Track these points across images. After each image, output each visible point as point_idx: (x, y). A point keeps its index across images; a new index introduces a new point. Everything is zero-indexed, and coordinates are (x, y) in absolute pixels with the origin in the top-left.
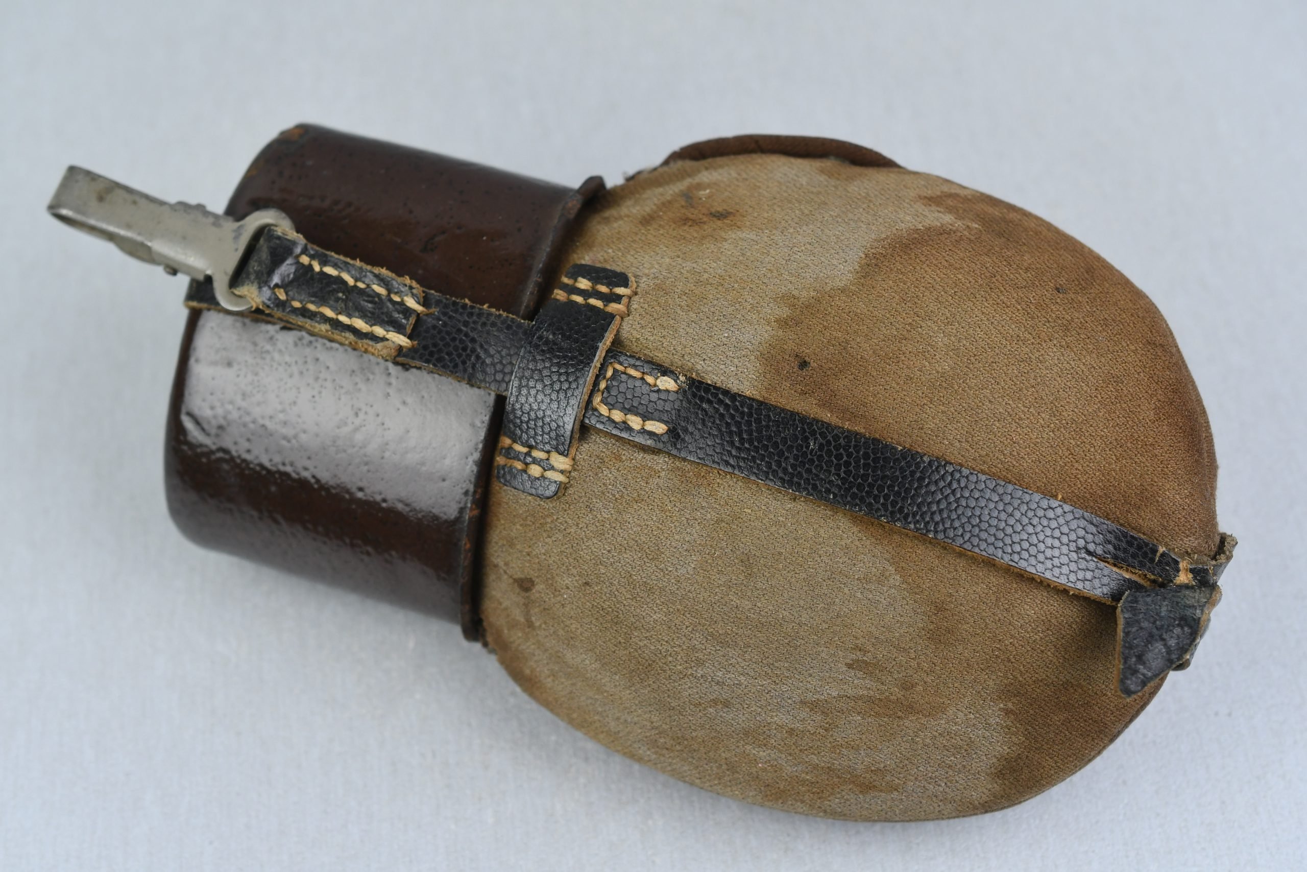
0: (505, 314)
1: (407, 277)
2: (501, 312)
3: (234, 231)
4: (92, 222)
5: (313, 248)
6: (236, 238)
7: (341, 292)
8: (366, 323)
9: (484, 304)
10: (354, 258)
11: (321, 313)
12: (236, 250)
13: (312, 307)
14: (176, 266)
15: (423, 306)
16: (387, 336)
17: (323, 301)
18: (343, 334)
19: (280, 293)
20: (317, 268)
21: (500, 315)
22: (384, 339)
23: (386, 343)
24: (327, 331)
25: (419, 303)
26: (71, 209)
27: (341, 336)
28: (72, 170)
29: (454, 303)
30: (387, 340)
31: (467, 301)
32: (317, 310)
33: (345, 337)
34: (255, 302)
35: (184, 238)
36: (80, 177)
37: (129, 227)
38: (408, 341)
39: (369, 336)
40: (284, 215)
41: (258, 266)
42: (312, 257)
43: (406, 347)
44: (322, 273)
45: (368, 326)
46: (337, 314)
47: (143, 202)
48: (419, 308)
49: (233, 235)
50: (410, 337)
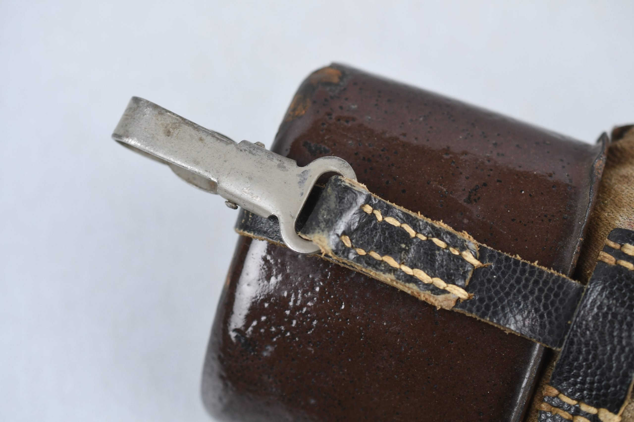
0: (556, 274)
1: (466, 232)
2: (552, 271)
3: (299, 175)
4: (160, 154)
5: (376, 199)
6: (301, 183)
7: (404, 243)
8: (428, 274)
9: (534, 262)
10: (416, 211)
11: (386, 262)
12: (302, 194)
13: (375, 255)
14: (236, 200)
15: (478, 259)
16: (448, 289)
17: (387, 252)
18: (407, 284)
19: (346, 241)
20: (380, 218)
21: (552, 274)
22: (444, 291)
23: (447, 295)
24: (392, 280)
25: (476, 258)
26: (139, 140)
27: (406, 286)
28: (136, 100)
29: (507, 259)
30: (449, 293)
31: (518, 257)
32: (381, 259)
33: (408, 288)
34: (325, 249)
35: (250, 178)
36: (148, 111)
37: (196, 163)
38: (466, 293)
39: (431, 287)
40: (347, 164)
41: (327, 215)
42: (374, 207)
43: (463, 299)
44: (384, 223)
45: (429, 277)
46: (400, 264)
47: (209, 139)
48: (476, 263)
49: (298, 179)
50: (466, 289)
